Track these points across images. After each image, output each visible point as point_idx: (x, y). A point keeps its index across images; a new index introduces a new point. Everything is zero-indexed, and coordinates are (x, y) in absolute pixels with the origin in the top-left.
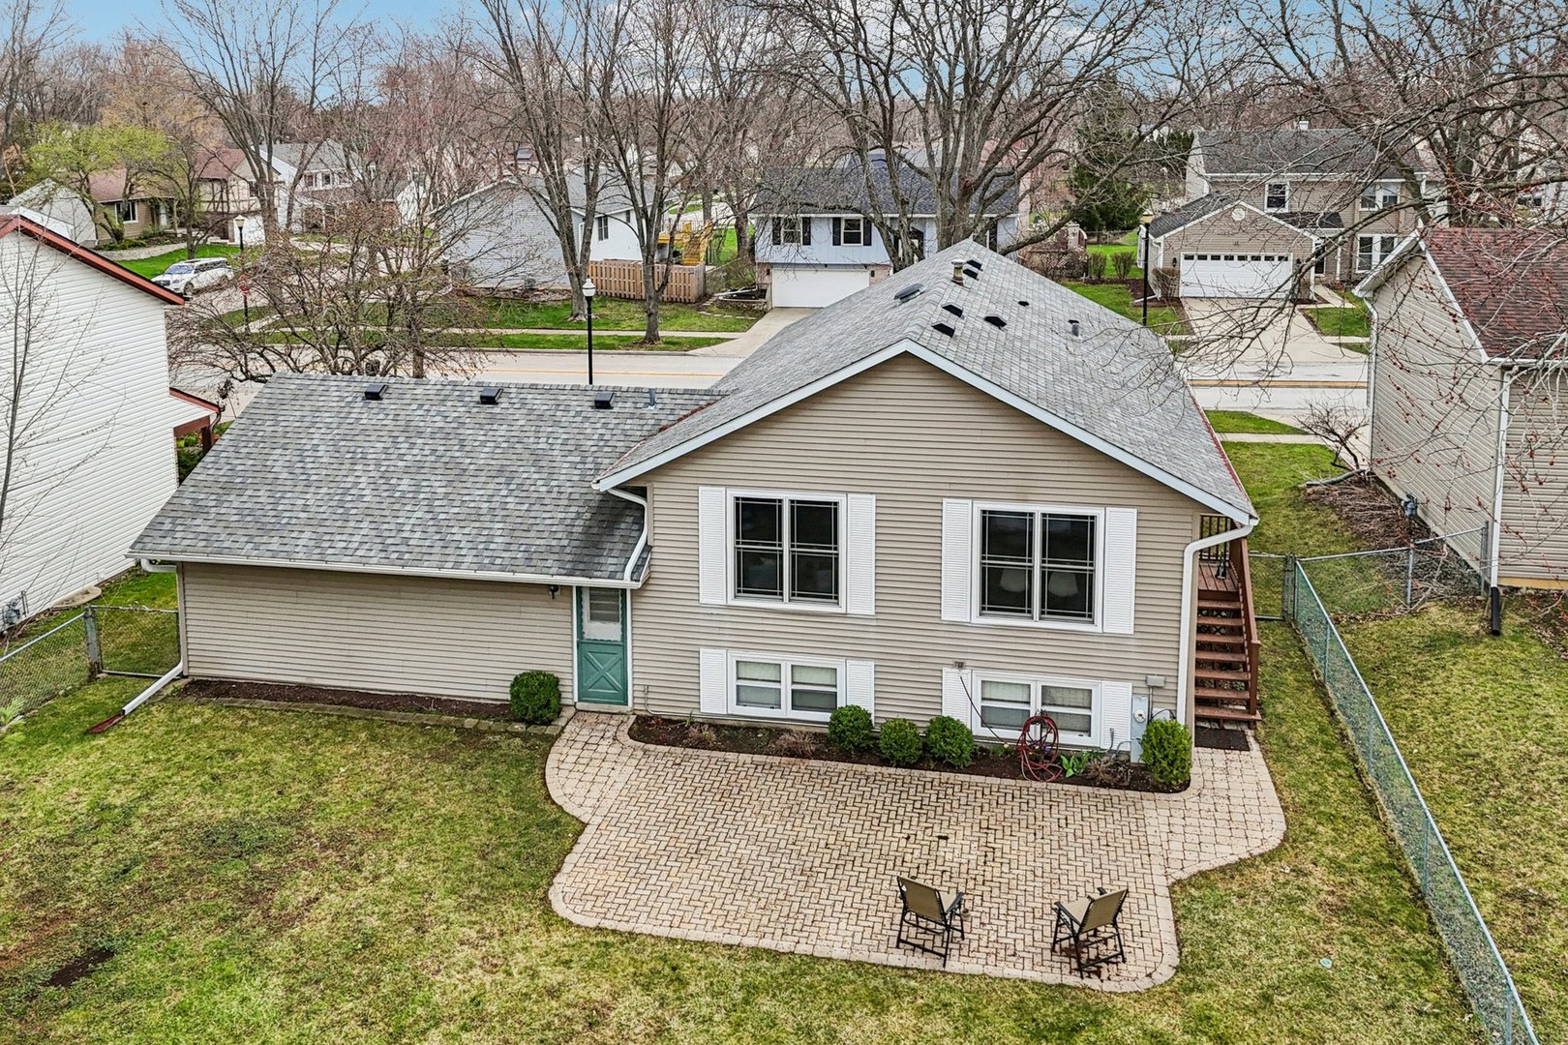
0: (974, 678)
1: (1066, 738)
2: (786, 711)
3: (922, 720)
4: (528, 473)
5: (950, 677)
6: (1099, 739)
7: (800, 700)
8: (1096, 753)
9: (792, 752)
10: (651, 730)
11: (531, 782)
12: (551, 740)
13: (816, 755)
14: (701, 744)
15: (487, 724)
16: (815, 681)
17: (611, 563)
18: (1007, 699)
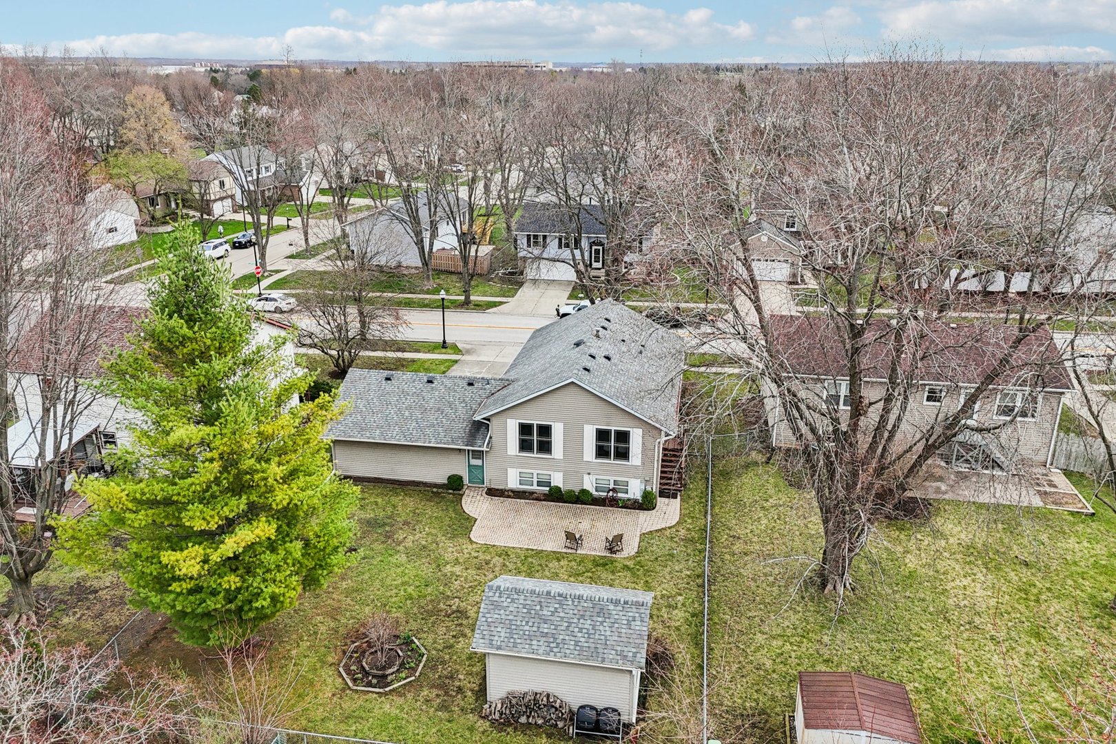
0: (593, 478)
1: (620, 495)
2: (535, 487)
3: (577, 489)
4: (447, 410)
5: (586, 477)
6: (630, 496)
7: (539, 484)
8: (629, 500)
9: (538, 499)
10: (492, 492)
11: (458, 507)
12: (462, 495)
13: (544, 500)
14: (509, 497)
15: (440, 490)
16: (544, 479)
17: (479, 442)
18: (603, 484)
